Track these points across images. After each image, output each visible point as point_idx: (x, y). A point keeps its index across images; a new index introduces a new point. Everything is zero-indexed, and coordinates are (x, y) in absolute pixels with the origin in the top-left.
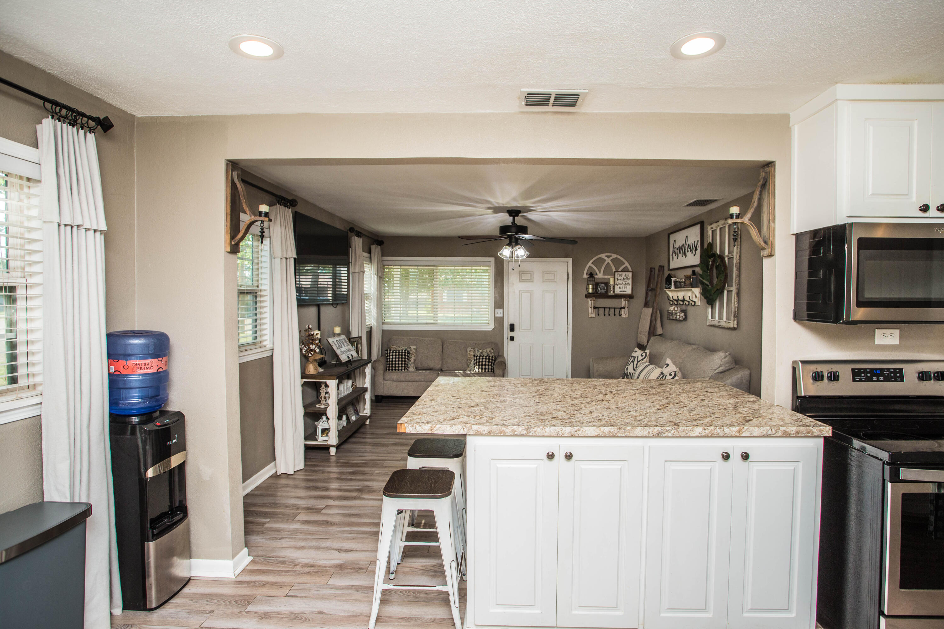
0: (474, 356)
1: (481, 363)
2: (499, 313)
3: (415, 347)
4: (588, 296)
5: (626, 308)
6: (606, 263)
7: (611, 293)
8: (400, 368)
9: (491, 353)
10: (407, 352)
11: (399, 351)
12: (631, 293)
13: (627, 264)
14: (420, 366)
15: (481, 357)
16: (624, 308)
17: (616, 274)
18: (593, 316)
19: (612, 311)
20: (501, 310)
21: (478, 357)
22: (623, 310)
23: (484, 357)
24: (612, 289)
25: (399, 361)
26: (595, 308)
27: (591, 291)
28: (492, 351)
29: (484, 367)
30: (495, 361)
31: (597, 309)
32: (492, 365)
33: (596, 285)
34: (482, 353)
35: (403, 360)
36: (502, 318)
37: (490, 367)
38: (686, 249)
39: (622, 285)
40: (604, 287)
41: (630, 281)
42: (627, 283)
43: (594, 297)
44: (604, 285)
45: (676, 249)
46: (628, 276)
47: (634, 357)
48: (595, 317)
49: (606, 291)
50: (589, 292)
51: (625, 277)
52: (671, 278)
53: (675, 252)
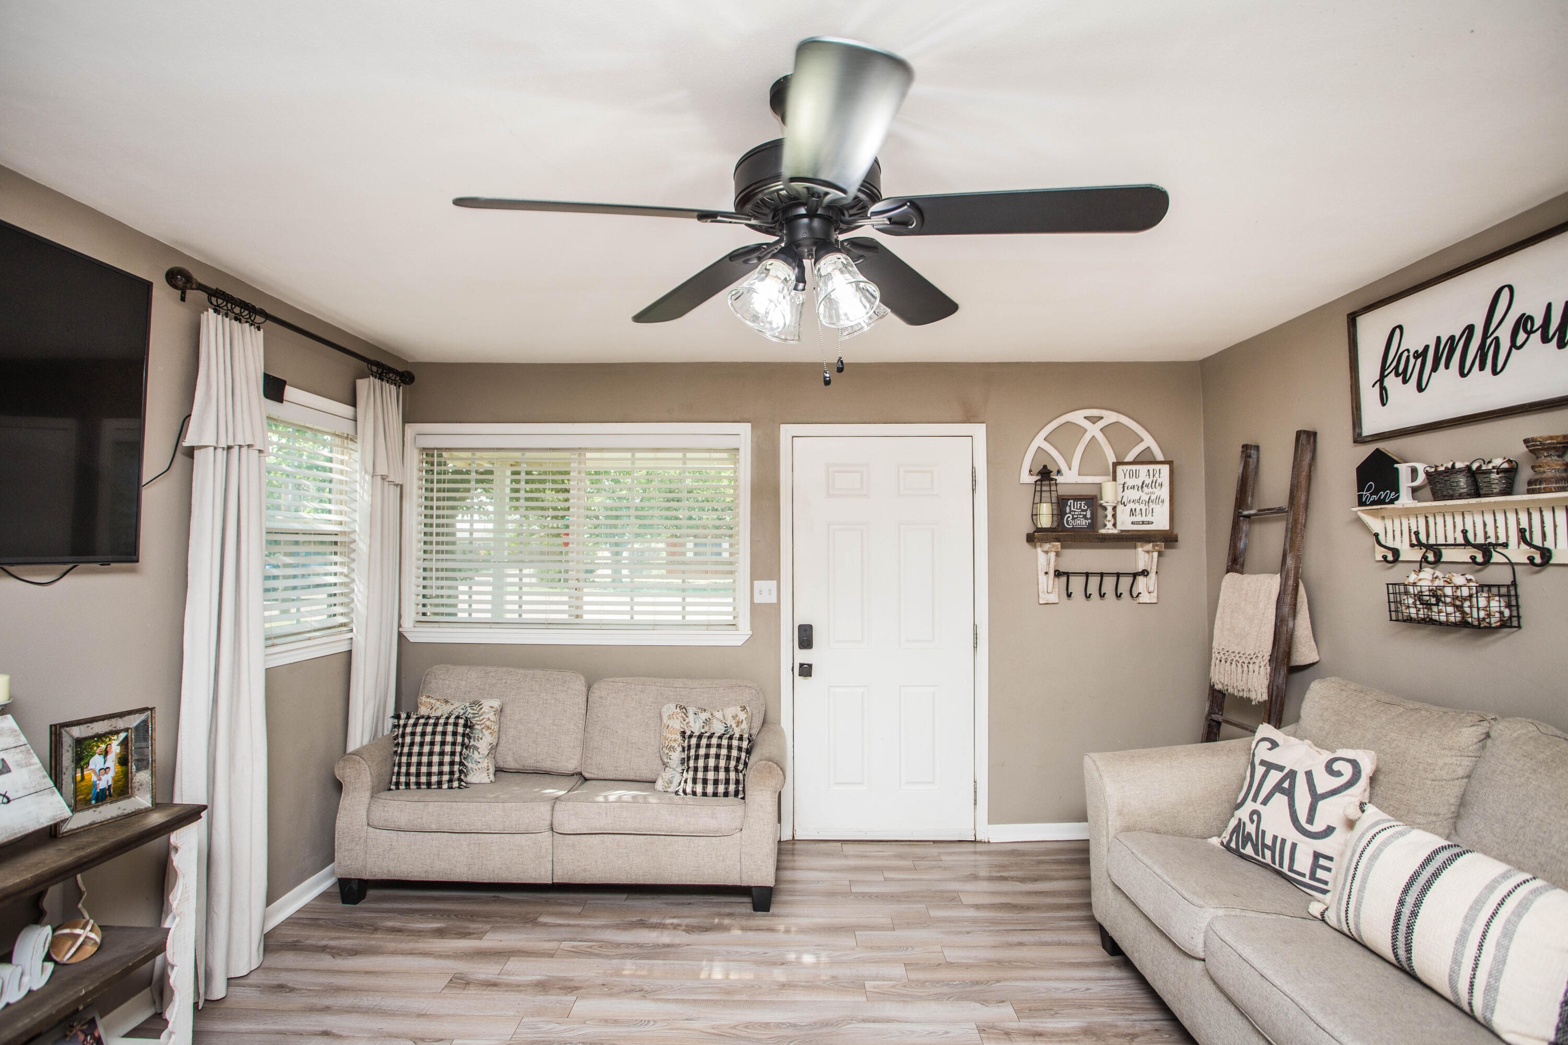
0: (683, 733)
1: (701, 763)
2: (765, 591)
3: (496, 703)
4: (1035, 537)
5: (1153, 575)
6: (1087, 437)
7: (1109, 530)
8: (434, 779)
9: (739, 724)
10: (461, 721)
11: (438, 718)
12: (1167, 528)
13: (1149, 441)
14: (511, 764)
15: (704, 742)
16: (1145, 573)
17: (1120, 469)
18: (1053, 598)
19: (1109, 582)
20: (774, 583)
21: (694, 741)
22: (1141, 580)
23: (714, 741)
24: (1110, 517)
25: (431, 754)
26: (1058, 574)
27: (1045, 521)
28: (742, 716)
29: (711, 775)
30: (749, 752)
31: (1064, 579)
32: (741, 767)
33: (1061, 504)
34: (707, 722)
35: (448, 748)
36: (776, 608)
37: (732, 775)
38: (1497, 339)
39: (1137, 504)
40: (1083, 511)
41: (1165, 493)
42: (1153, 497)
43: (1058, 540)
44: (1083, 505)
45: (1408, 357)
46: (1157, 475)
47: (1286, 771)
48: (1057, 601)
49: (1090, 521)
50: (1039, 526)
51: (1148, 481)
52: (1396, 466)
53: (1401, 370)
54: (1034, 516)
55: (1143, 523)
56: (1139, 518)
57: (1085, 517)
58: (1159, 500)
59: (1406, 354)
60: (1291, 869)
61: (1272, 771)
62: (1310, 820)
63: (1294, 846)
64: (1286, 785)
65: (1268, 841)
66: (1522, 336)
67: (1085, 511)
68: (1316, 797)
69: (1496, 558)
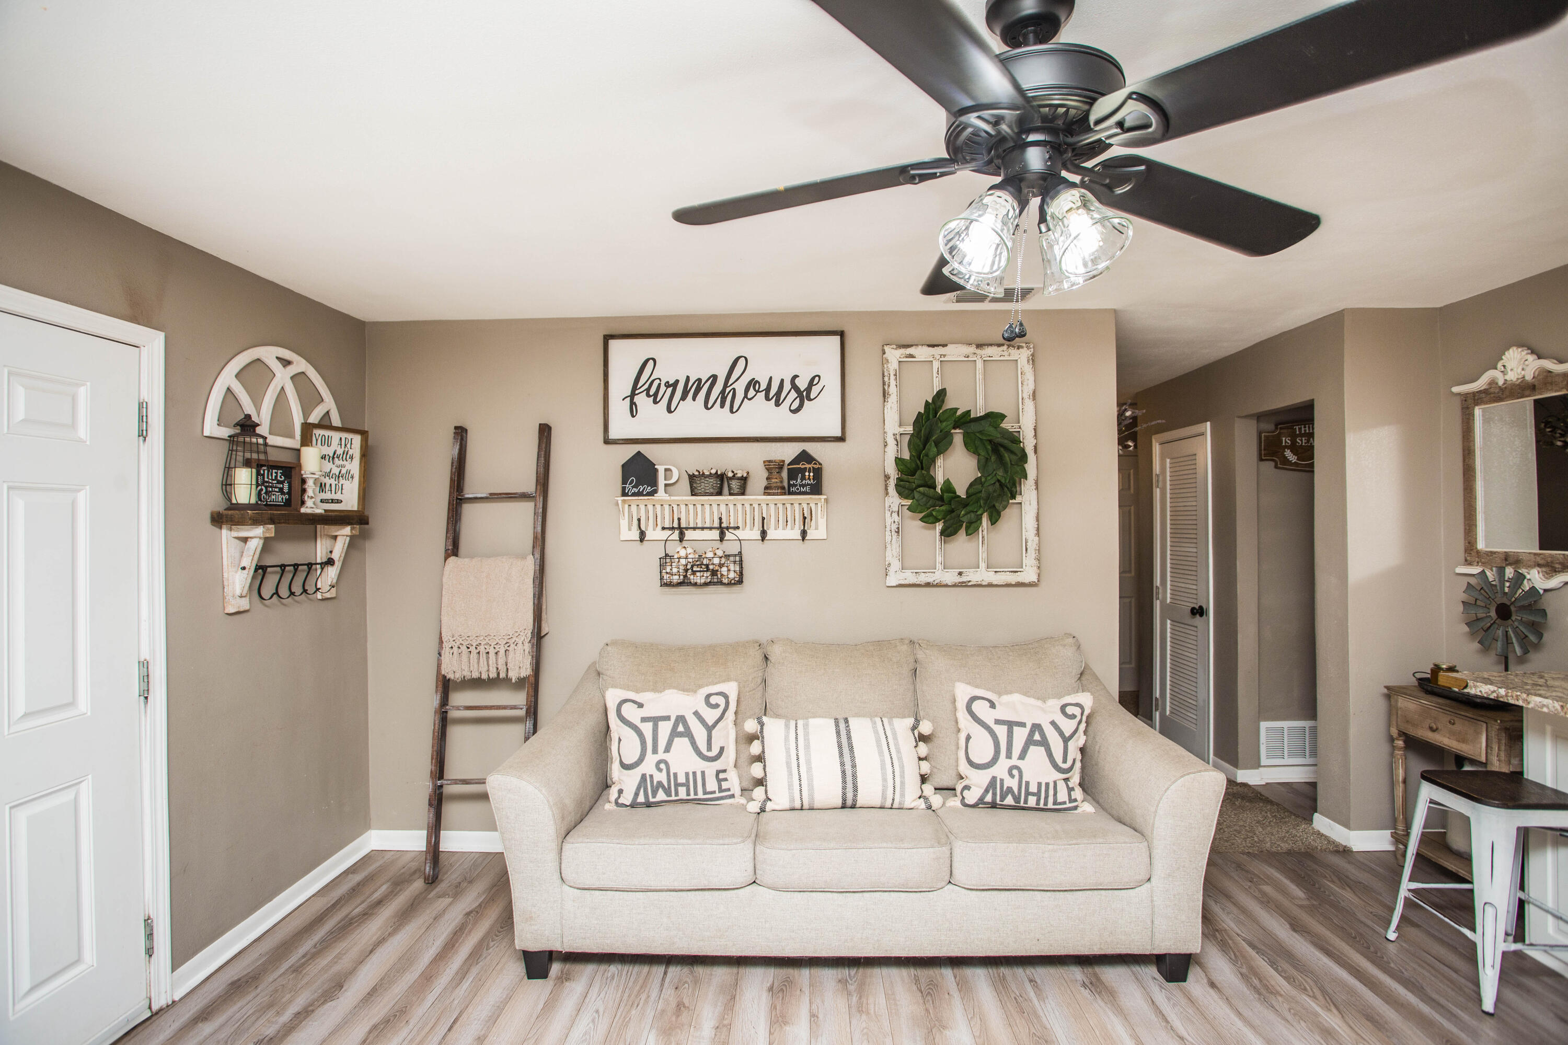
4: (226, 516)
5: (339, 564)
6: (277, 383)
7: (311, 509)
12: (357, 507)
13: (330, 404)
16: (331, 562)
17: (313, 432)
18: (241, 603)
24: (310, 493)
27: (244, 493)
31: (261, 574)
38: (734, 389)
39: (327, 478)
40: (279, 482)
41: (354, 467)
42: (344, 471)
43: (272, 521)
44: (279, 474)
45: (659, 385)
46: (349, 446)
47: (673, 719)
48: (247, 608)
49: (287, 496)
50: (234, 501)
51: (340, 451)
52: (656, 467)
53: (652, 393)
54: (227, 485)
55: (333, 501)
56: (328, 496)
57: (281, 490)
58: (349, 476)
59: (657, 382)
60: (705, 793)
61: (660, 723)
62: (709, 748)
63: (703, 773)
64: (681, 728)
65: (681, 779)
66: (751, 393)
67: (282, 482)
68: (710, 729)
69: (728, 536)
